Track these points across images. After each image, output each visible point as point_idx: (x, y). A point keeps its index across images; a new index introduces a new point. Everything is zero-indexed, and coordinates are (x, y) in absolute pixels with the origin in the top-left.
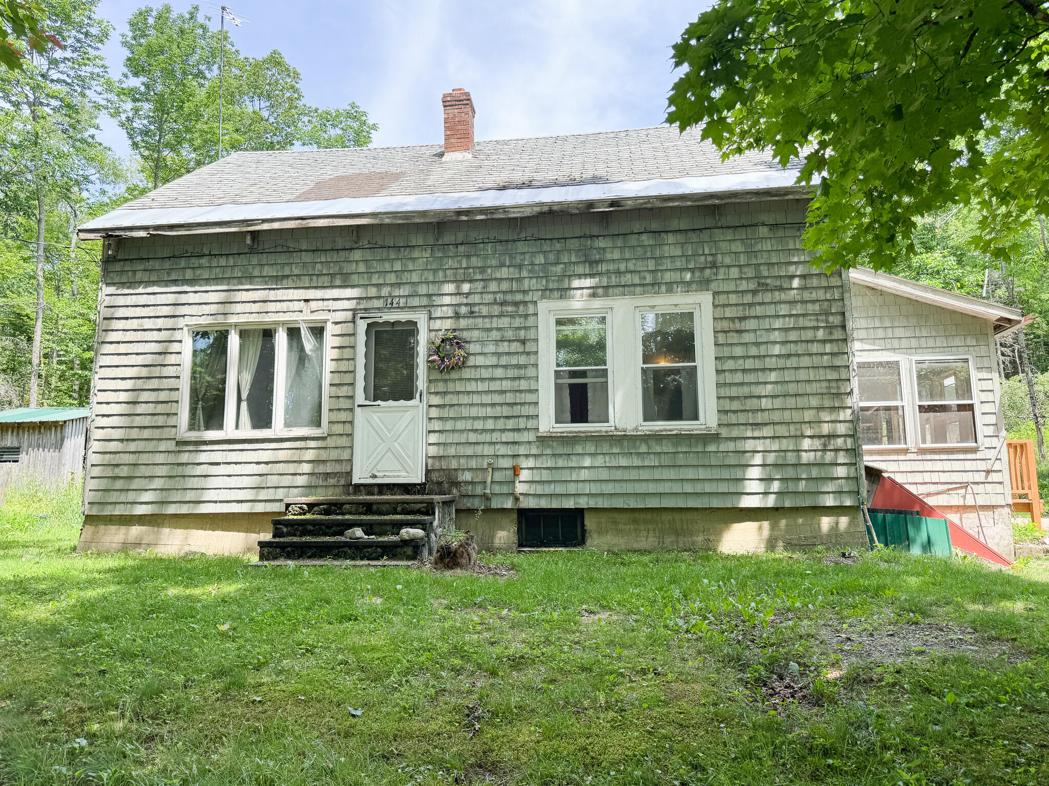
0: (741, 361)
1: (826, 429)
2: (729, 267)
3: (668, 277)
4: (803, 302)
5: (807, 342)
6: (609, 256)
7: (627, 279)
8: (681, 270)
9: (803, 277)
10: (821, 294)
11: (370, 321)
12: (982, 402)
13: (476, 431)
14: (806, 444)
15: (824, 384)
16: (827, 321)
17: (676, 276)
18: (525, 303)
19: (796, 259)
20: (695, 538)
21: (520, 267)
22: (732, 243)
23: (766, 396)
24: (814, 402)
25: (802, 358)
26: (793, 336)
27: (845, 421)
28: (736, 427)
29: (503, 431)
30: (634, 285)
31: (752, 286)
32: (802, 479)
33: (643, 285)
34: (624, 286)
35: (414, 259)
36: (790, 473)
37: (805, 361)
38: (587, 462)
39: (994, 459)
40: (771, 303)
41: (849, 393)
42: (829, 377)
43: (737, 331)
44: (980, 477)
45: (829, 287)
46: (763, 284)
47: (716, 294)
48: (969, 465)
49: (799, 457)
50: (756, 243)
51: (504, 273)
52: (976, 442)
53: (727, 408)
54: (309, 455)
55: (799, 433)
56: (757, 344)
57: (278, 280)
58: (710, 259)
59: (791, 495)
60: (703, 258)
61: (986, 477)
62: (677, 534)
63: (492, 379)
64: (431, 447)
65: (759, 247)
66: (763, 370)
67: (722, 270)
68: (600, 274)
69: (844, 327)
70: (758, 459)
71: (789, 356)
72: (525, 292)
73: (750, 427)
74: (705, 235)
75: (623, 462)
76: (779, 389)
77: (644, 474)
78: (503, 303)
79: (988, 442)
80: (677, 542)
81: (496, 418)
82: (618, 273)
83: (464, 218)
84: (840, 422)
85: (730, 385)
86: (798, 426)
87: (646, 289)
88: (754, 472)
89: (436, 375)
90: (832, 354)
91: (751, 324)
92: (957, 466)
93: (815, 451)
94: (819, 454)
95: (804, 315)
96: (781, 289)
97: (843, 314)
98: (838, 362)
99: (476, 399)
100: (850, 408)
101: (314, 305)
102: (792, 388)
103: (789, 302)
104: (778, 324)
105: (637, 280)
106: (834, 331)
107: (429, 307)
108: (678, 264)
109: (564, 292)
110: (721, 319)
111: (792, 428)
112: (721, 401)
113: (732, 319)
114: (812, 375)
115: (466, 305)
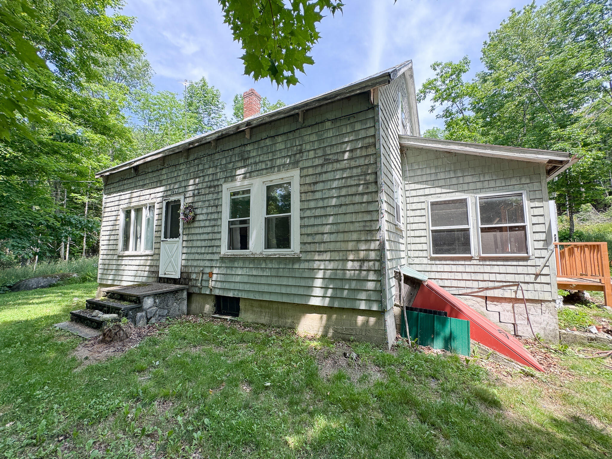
0: (314, 211)
1: (362, 254)
2: (309, 151)
3: (279, 162)
4: (350, 168)
5: (352, 195)
6: (252, 154)
7: (259, 167)
8: (284, 157)
9: (351, 151)
10: (362, 162)
11: (167, 201)
12: (533, 224)
13: (198, 253)
14: (350, 265)
15: (362, 224)
16: (365, 180)
17: (283, 161)
18: (218, 186)
19: (346, 140)
20: (287, 320)
21: (216, 167)
22: (311, 136)
23: (327, 233)
24: (355, 236)
25: (349, 207)
26: (344, 192)
27: (374, 250)
28: (310, 253)
29: (208, 253)
30: (263, 169)
31: (321, 161)
32: (345, 289)
33: (266, 169)
34: (258, 171)
35: (180, 170)
36: (339, 284)
37: (351, 209)
38: (239, 272)
39: (542, 266)
40: (331, 171)
41: (378, 230)
42: (365, 219)
43: (312, 192)
44: (531, 278)
45: (367, 156)
46: (327, 159)
47: (302, 169)
48: (520, 270)
49: (345, 274)
50: (324, 133)
51: (211, 171)
52: (527, 253)
53: (305, 241)
54: (149, 263)
55: (344, 258)
56: (323, 199)
57: (143, 186)
58: (299, 148)
59: (339, 299)
60: (295, 148)
61: (536, 279)
62: (279, 317)
63: (205, 227)
64: (183, 261)
65: (325, 136)
66: (325, 216)
67: (305, 154)
68: (248, 165)
69: (376, 182)
70: (320, 274)
71: (341, 205)
72: (218, 180)
73: (317, 254)
74: (297, 134)
75: (255, 273)
76: (334, 228)
77: (263, 281)
78: (210, 187)
79: (538, 253)
80: (279, 321)
81: (206, 247)
82: (256, 163)
83: (191, 146)
84: (372, 250)
85: (308, 226)
86: (344, 253)
87: (268, 170)
88: (318, 283)
89: (186, 226)
90: (368, 202)
91: (320, 186)
92: (511, 270)
93: (354, 270)
94: (357, 272)
95: (351, 177)
96: (338, 161)
97: (376, 173)
98: (371, 208)
99: (199, 237)
100: (378, 240)
101: (152, 196)
102: (341, 227)
103: (342, 169)
104: (335, 184)
105: (264, 167)
106: (370, 186)
107: (185, 192)
108: (283, 154)
109: (233, 178)
110: (304, 184)
111: (341, 254)
112: (303, 236)
113: (310, 184)
114: (354, 218)
115: (197, 189)
